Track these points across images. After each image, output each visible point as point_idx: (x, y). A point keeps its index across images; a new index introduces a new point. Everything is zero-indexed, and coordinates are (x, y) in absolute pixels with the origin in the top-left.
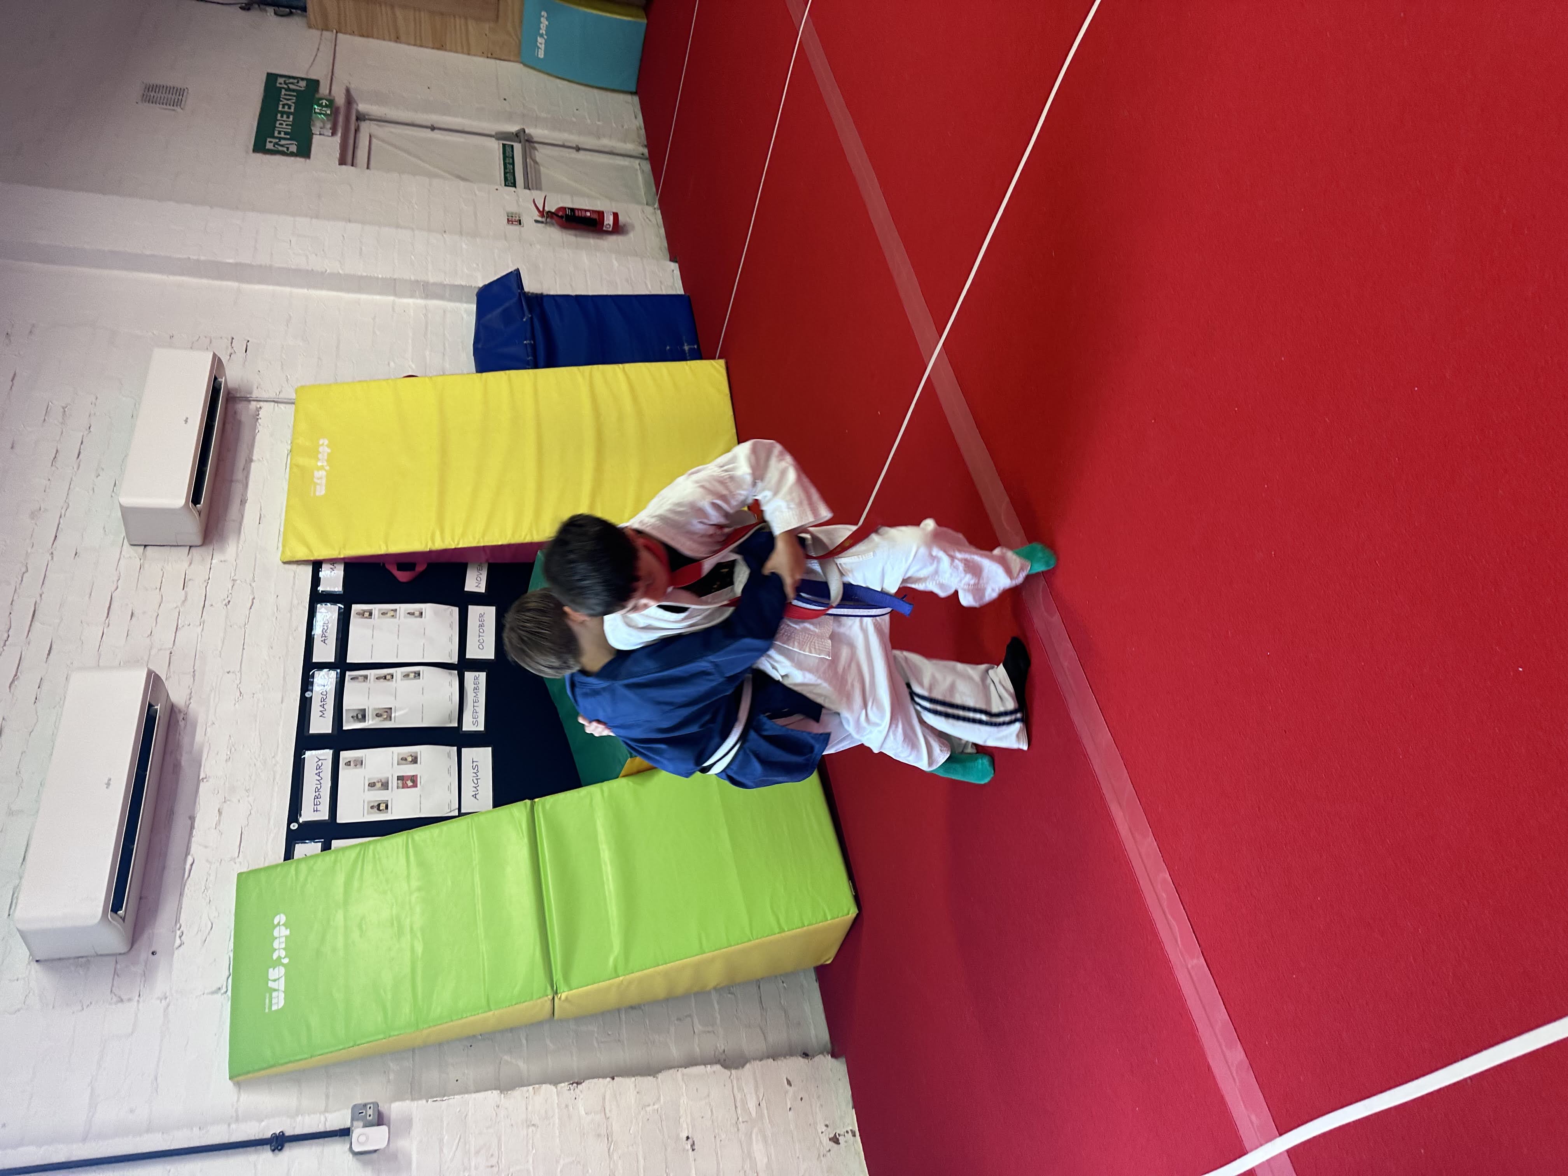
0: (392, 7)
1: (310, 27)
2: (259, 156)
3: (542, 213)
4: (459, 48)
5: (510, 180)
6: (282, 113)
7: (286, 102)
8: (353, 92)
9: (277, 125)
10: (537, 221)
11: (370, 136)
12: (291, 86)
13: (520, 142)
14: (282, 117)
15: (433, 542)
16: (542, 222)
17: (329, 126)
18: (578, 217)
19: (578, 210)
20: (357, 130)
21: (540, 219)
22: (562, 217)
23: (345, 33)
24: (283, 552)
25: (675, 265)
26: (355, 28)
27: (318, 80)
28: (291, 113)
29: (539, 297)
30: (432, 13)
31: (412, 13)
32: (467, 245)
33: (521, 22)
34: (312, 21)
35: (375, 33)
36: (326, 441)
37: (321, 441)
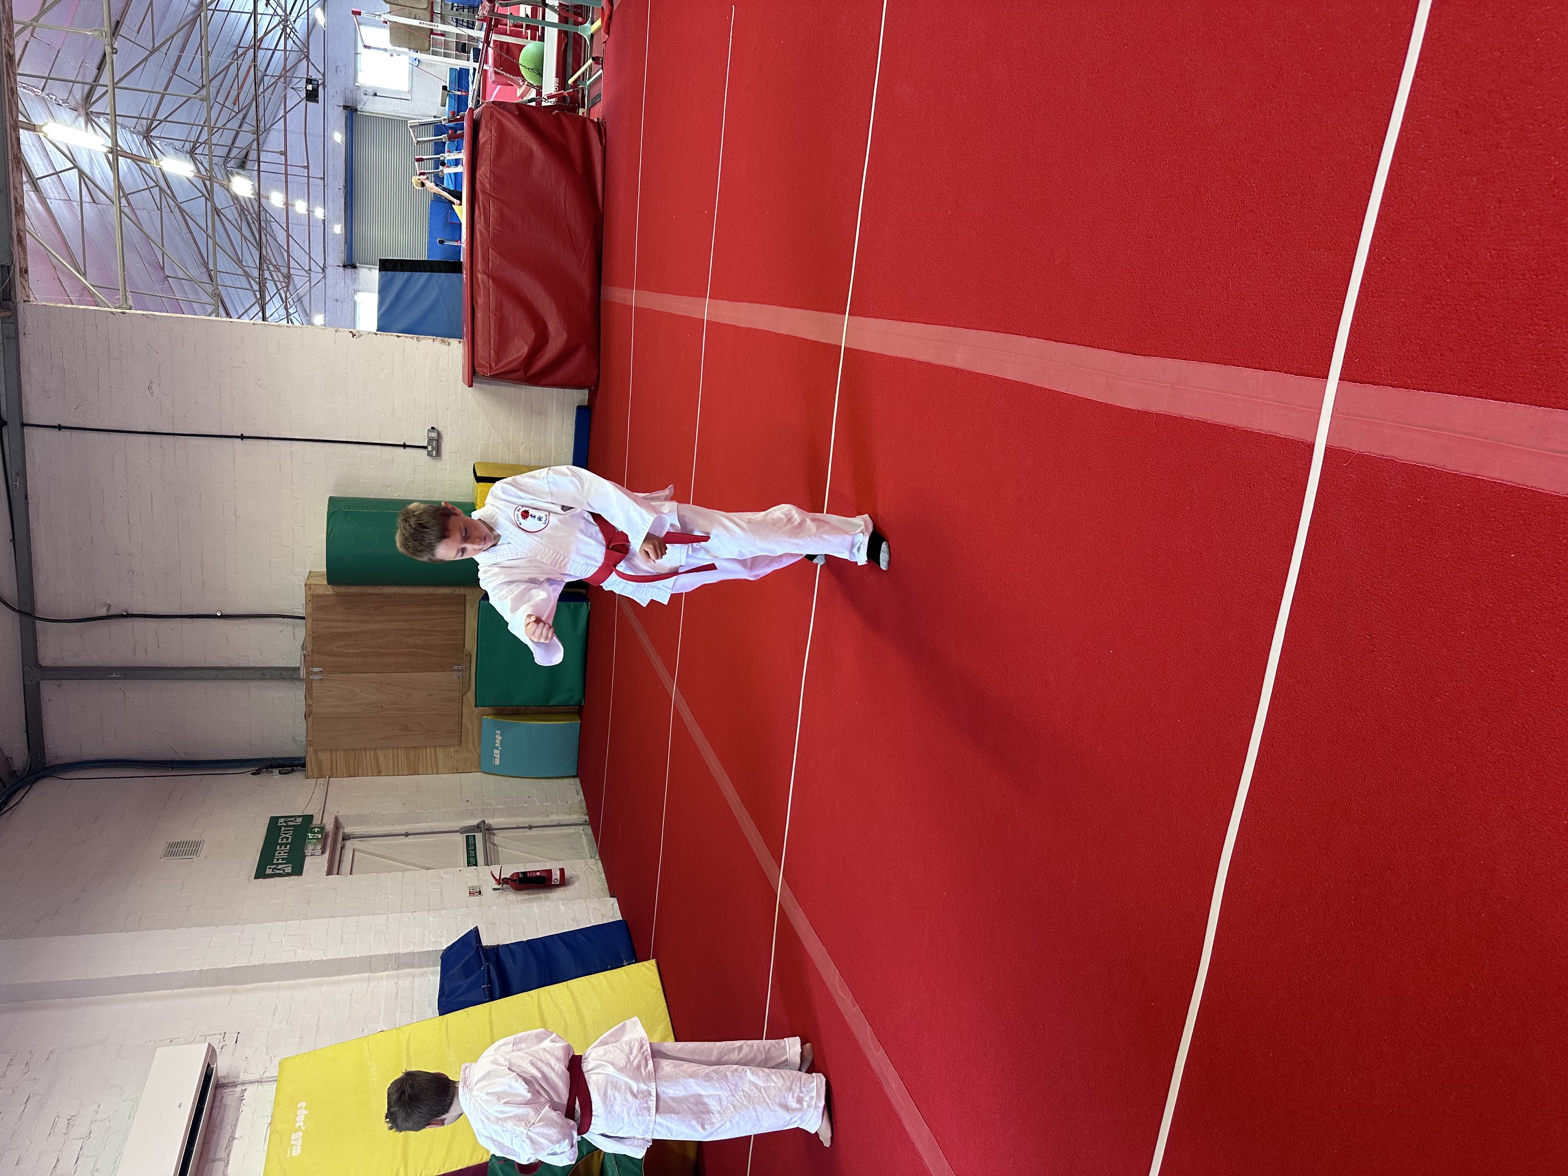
0: (375, 749)
1: (308, 777)
2: (259, 881)
3: (498, 881)
4: (430, 772)
5: (472, 861)
6: (281, 845)
7: (284, 836)
8: (340, 820)
9: (276, 854)
10: (494, 889)
11: (354, 851)
12: (290, 823)
13: (481, 832)
14: (281, 847)
16: (499, 889)
17: (320, 847)
18: (530, 877)
19: (529, 872)
20: (343, 848)
21: (497, 886)
22: (516, 880)
23: (336, 777)
25: (614, 901)
26: (345, 771)
27: (312, 816)
28: (288, 844)
29: (496, 949)
30: (407, 748)
31: (391, 751)
32: (434, 917)
33: (480, 742)
34: (310, 772)
35: (360, 772)
36: (304, 1104)
37: (299, 1105)
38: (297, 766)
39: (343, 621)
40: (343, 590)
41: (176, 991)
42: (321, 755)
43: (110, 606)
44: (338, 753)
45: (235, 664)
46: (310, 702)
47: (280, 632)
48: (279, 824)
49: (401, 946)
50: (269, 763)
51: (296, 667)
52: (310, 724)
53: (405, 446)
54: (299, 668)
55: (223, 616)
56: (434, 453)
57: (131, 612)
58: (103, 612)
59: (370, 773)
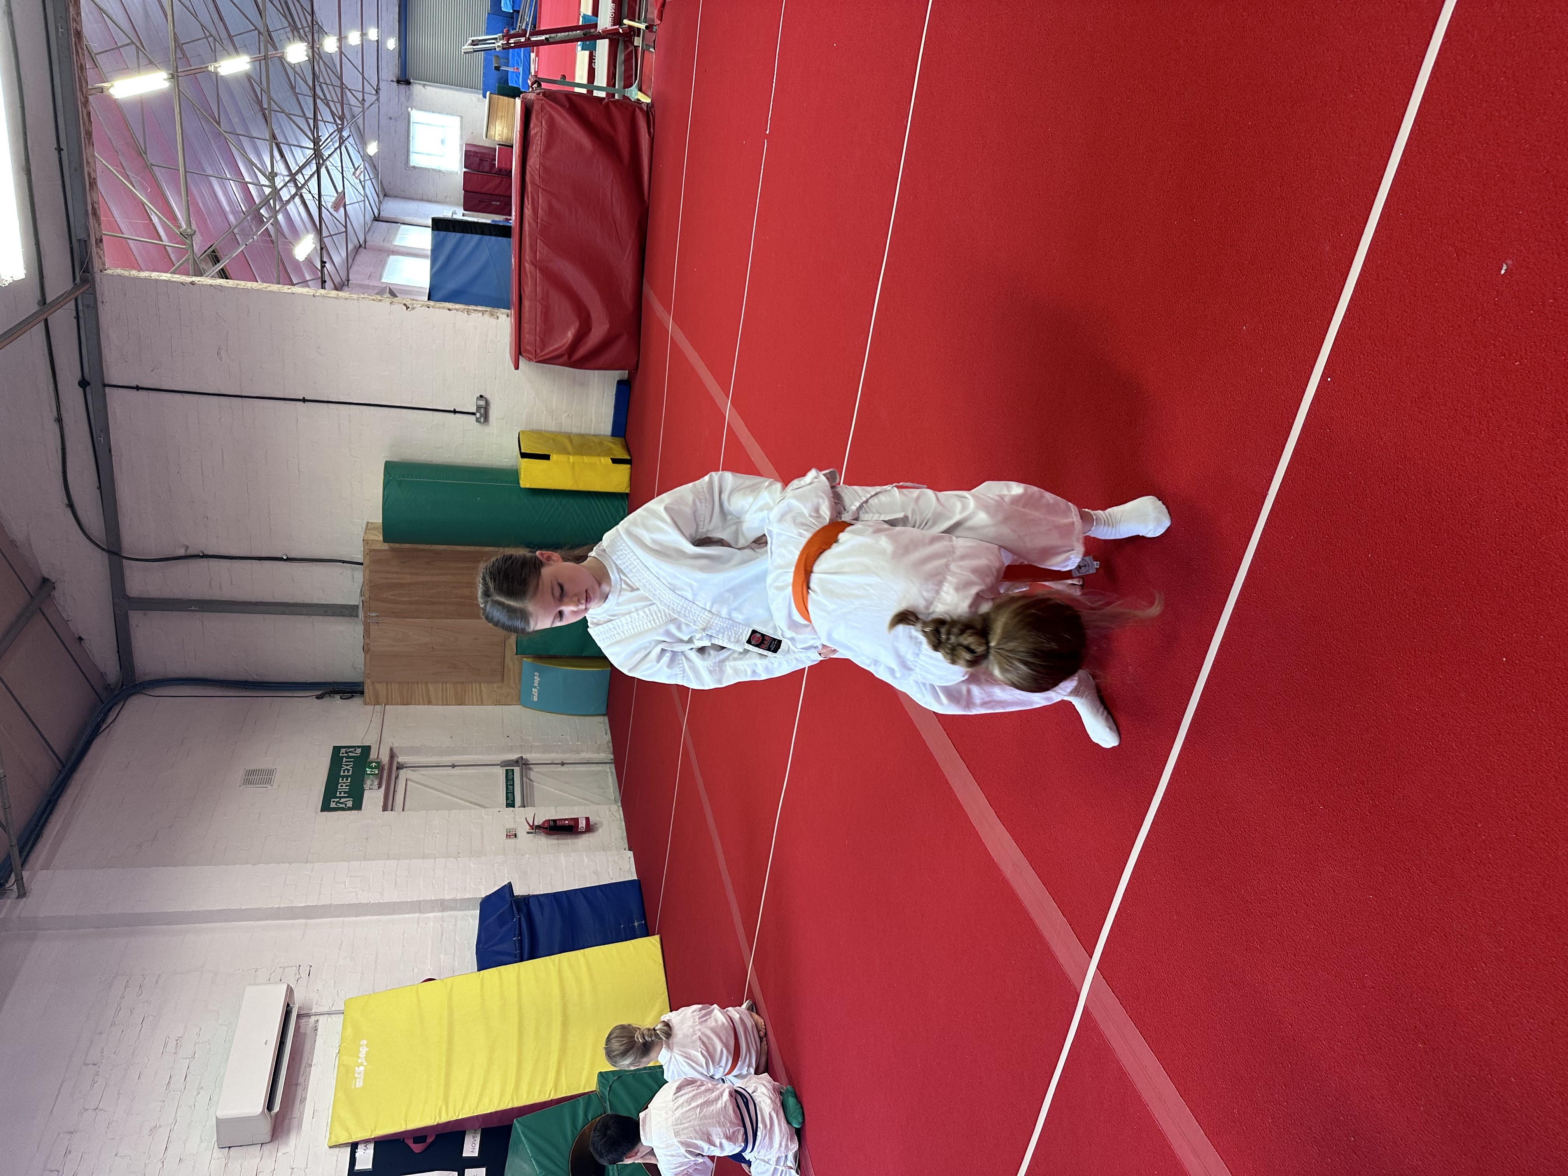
0: (426, 683)
1: (366, 704)
2: (326, 813)
3: (532, 827)
4: (475, 702)
5: (510, 800)
6: (343, 777)
7: (346, 767)
8: (394, 750)
9: (339, 787)
10: (528, 833)
11: (406, 780)
12: (351, 754)
13: (519, 766)
14: (343, 780)
15: (440, 1117)
16: (532, 833)
17: (376, 783)
18: (559, 825)
19: (560, 820)
20: (397, 778)
21: (531, 831)
22: (546, 828)
23: (392, 704)
24: (330, 1138)
25: (631, 854)
26: (399, 700)
27: (370, 747)
28: (349, 776)
29: (527, 899)
30: (455, 683)
31: (440, 685)
32: (474, 864)
33: (520, 679)
34: (368, 700)
35: (413, 701)
36: (365, 1042)
37: (362, 1043)
38: (356, 692)
39: (398, 573)
40: (397, 545)
41: (258, 923)
42: (377, 686)
43: (187, 548)
44: (393, 685)
45: (300, 600)
46: (367, 641)
47: (341, 574)
48: (341, 755)
49: (446, 892)
50: (331, 688)
51: (354, 605)
52: (367, 657)
53: (455, 412)
54: (358, 606)
55: (289, 559)
56: (482, 419)
57: (206, 553)
58: (182, 552)
59: (421, 702)
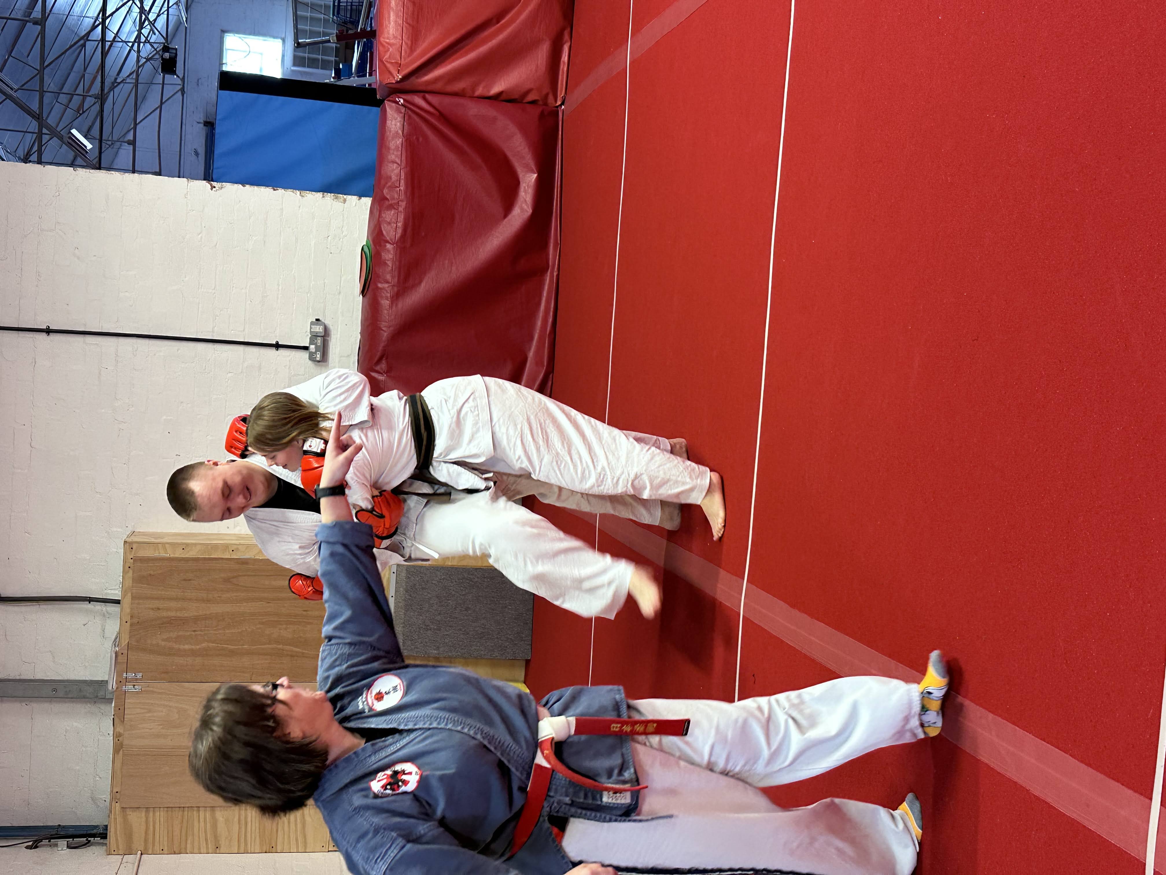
1: (109, 853)
4: (293, 847)
23: (151, 853)
26: (166, 843)
34: (113, 846)
35: (189, 846)
38: (94, 836)
42: (131, 816)
44: (157, 814)
45: (13, 675)
46: (120, 729)
47: (84, 625)
50: (53, 833)
51: (102, 681)
52: (118, 764)
53: (277, 346)
54: (107, 681)
56: (318, 356)
59: (203, 850)
